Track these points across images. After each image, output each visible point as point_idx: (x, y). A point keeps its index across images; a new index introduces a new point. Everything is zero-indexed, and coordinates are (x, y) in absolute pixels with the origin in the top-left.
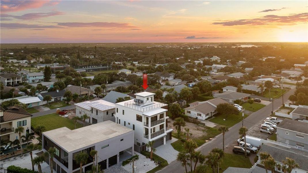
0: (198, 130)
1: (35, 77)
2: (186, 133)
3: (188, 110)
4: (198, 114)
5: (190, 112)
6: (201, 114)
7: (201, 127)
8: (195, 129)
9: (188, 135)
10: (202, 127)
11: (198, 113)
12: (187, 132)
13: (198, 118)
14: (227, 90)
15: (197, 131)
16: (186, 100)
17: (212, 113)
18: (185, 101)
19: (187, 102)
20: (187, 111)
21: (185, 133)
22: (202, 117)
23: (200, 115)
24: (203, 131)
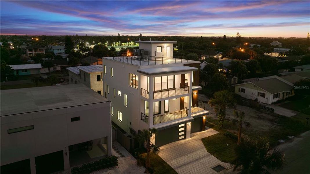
0: (259, 118)
1: (59, 50)
2: (237, 121)
3: (241, 87)
4: (259, 93)
5: (243, 91)
6: (265, 94)
7: (266, 114)
8: (255, 118)
9: (241, 125)
10: (268, 114)
11: (259, 91)
12: (239, 119)
13: (259, 100)
14: (302, 69)
15: (258, 121)
16: (237, 77)
17: (285, 94)
18: (235, 77)
19: (238, 79)
20: (239, 88)
21: (234, 121)
22: (267, 99)
23: (263, 95)
24: (271, 121)
